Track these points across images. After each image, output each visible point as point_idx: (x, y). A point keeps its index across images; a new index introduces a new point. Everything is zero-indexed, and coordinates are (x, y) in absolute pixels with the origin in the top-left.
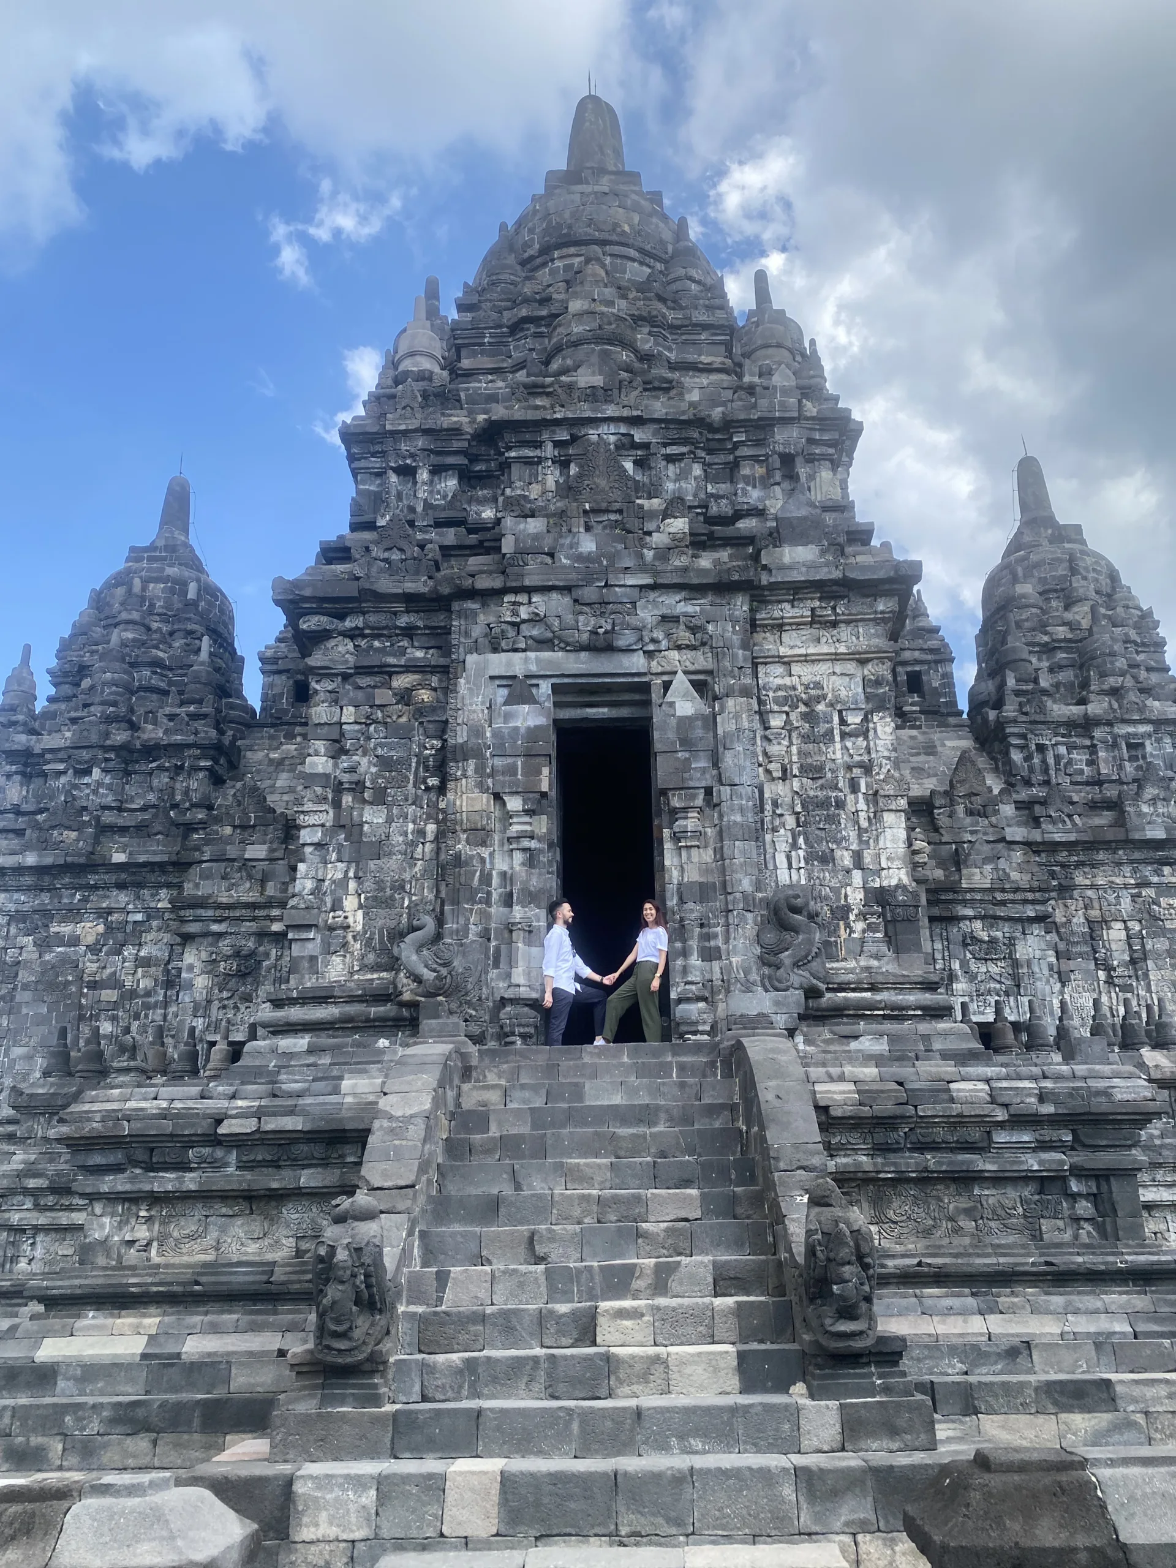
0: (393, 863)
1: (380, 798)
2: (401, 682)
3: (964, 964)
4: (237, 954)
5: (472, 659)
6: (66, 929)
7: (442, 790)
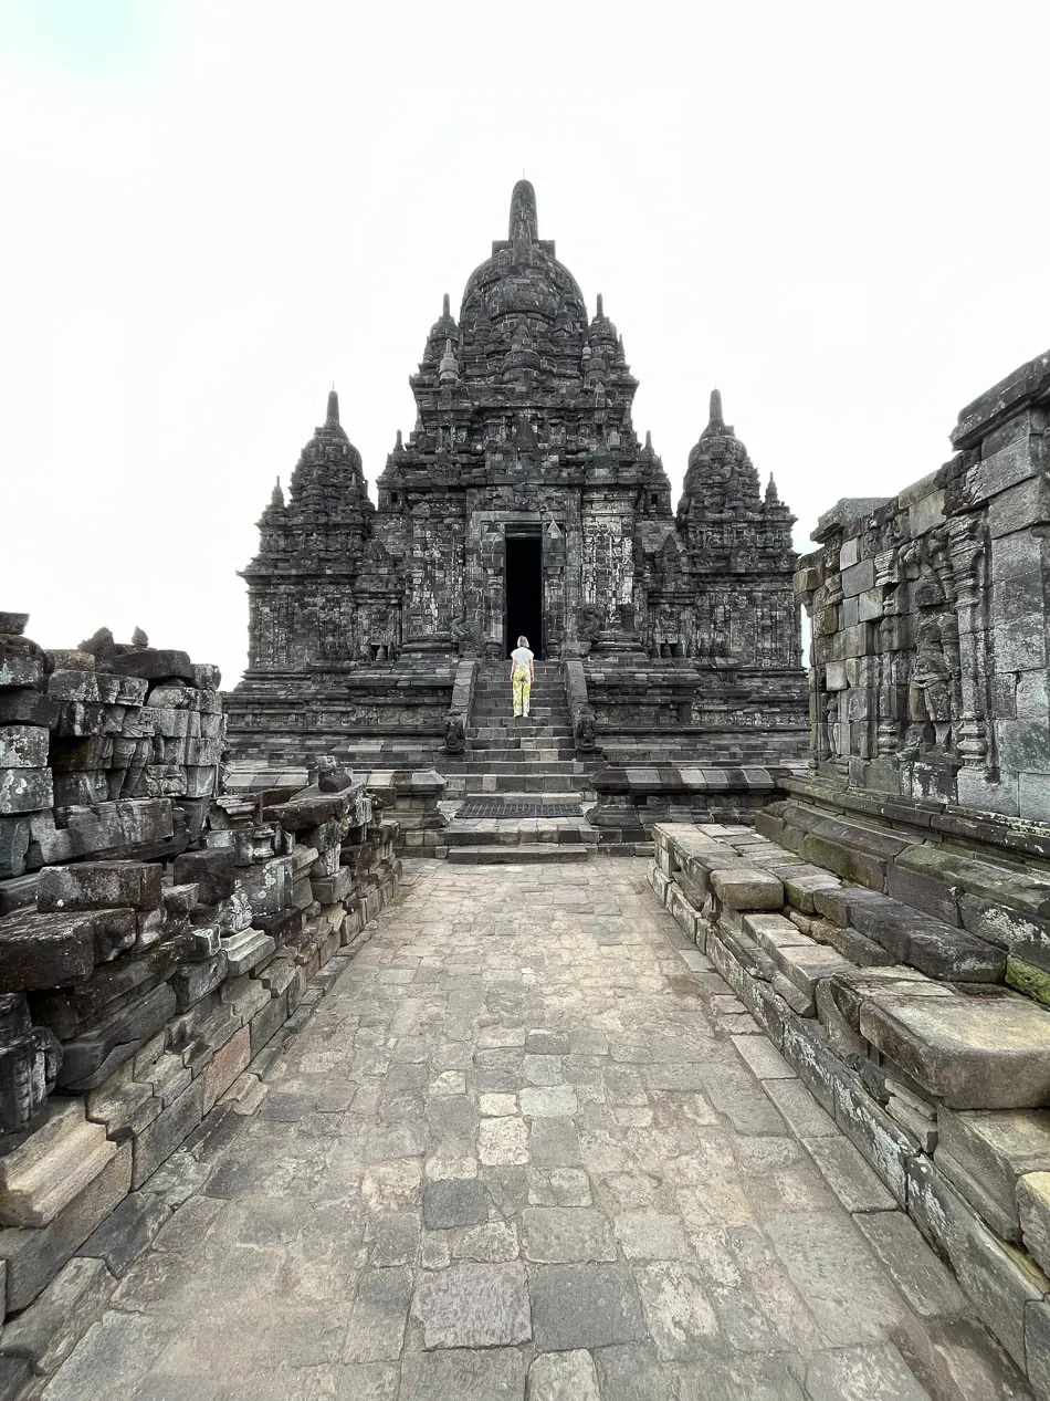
0: (448, 592)
1: (441, 568)
2: (447, 521)
3: (660, 621)
4: (379, 612)
5: (474, 513)
6: (311, 600)
7: (464, 565)
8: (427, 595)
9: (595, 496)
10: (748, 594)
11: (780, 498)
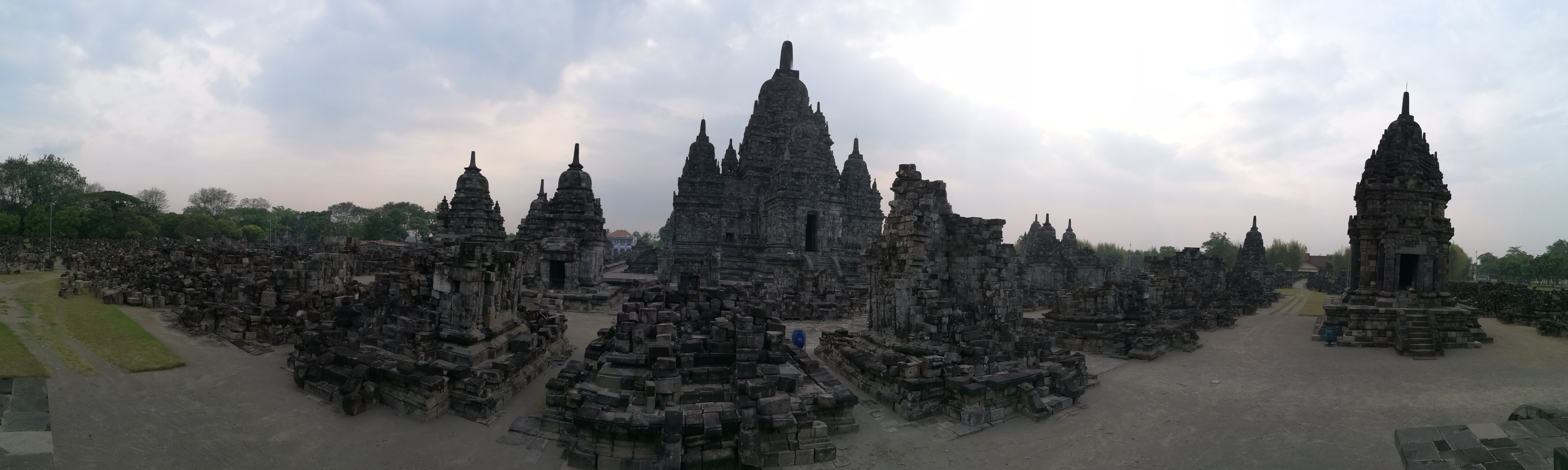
0: (789, 230)
5: (799, 207)
7: (794, 222)
8: (783, 230)
9: (833, 204)
10: (865, 224)
11: (878, 189)
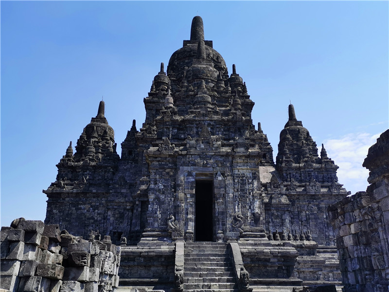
0: (166, 205)
1: (163, 193)
2: (168, 170)
3: (272, 219)
4: (119, 213)
5: (181, 167)
7: (175, 192)
8: (156, 207)
9: (239, 160)
